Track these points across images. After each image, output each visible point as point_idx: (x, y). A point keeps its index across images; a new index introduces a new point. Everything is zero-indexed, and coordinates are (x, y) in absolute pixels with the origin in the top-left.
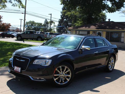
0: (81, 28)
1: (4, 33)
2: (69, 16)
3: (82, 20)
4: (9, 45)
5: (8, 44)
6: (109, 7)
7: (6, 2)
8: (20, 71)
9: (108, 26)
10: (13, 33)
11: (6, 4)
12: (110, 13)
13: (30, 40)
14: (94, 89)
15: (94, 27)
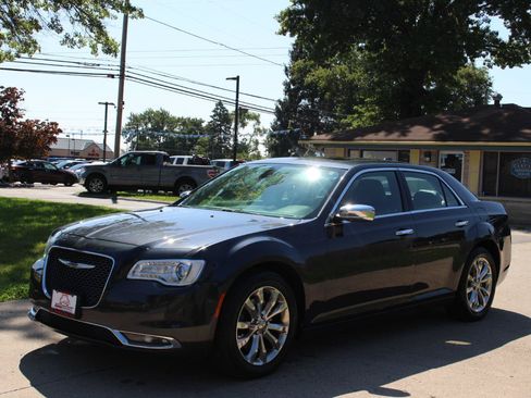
0: (365, 138)
1: (31, 164)
2: (322, 84)
3: (378, 103)
4: (48, 214)
5: (45, 208)
6: (497, 41)
7: (38, 28)
8: (73, 311)
9: (488, 127)
10: (70, 165)
11: (36, 35)
12: (503, 67)
13: (145, 194)
14: (385, 386)
15: (427, 130)
